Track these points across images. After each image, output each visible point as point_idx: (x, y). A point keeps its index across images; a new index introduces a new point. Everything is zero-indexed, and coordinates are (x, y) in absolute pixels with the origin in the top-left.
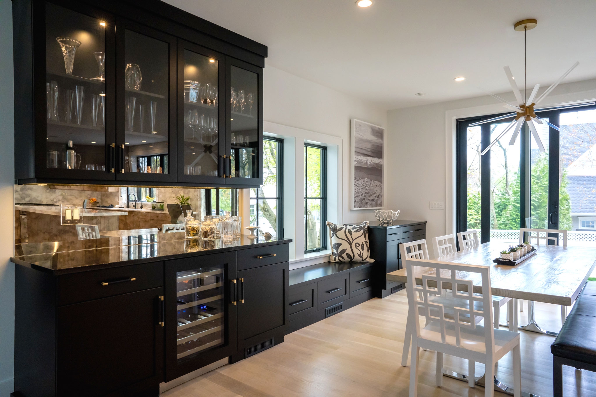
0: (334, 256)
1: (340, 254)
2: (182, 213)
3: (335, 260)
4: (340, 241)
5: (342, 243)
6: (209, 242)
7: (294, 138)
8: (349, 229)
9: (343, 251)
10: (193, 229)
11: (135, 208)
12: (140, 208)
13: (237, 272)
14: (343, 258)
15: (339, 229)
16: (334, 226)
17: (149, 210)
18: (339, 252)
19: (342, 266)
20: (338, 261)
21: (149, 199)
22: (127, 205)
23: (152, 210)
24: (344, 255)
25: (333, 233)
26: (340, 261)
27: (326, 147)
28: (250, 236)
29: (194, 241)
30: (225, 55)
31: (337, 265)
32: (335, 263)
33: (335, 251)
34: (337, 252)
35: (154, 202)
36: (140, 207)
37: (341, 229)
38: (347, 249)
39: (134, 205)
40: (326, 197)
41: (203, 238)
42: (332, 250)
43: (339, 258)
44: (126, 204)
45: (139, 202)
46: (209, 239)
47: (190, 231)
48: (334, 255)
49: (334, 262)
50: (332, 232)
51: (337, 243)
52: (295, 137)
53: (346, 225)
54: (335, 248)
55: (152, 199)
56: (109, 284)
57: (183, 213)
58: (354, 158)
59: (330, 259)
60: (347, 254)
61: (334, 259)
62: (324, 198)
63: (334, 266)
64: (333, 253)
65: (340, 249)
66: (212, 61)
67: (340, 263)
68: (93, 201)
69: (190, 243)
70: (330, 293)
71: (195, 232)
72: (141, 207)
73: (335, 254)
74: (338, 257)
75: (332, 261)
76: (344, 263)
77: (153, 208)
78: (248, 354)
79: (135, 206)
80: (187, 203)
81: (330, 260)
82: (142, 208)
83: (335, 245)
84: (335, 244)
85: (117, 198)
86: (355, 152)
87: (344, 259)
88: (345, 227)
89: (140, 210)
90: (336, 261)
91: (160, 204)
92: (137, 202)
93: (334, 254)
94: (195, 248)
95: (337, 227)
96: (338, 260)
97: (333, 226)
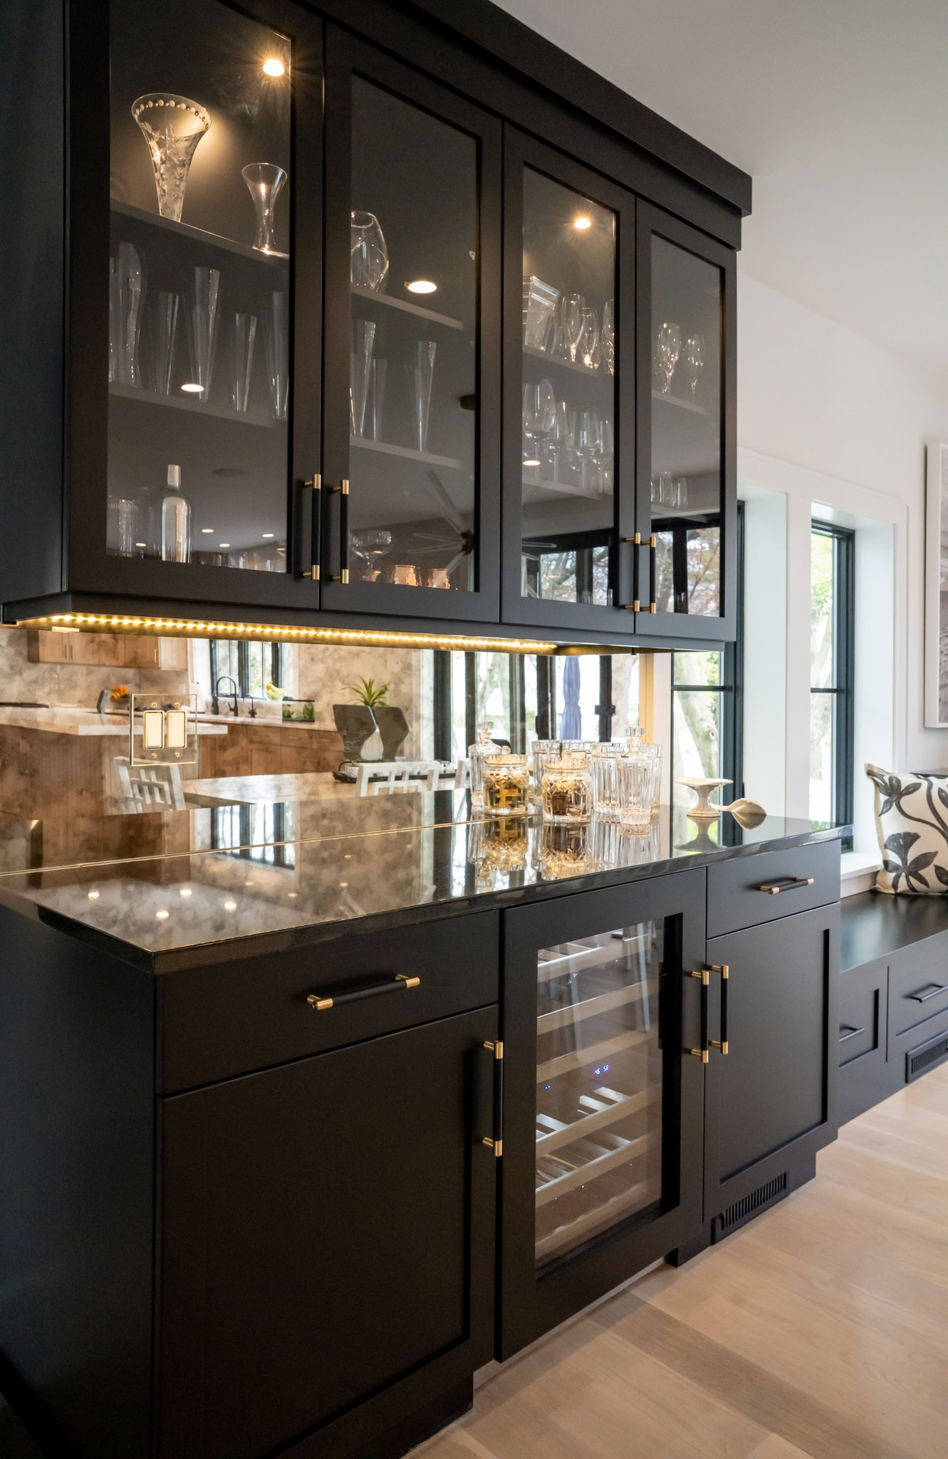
0: (893, 875)
1: (915, 869)
2: (375, 729)
3: (895, 886)
4: (912, 827)
5: (920, 834)
6: (569, 830)
7: (785, 496)
8: (940, 791)
9: (925, 860)
10: (511, 786)
11: (236, 715)
12: (250, 715)
13: (706, 943)
14: (922, 880)
15: (908, 788)
16: (891, 779)
17: (278, 721)
18: (909, 862)
19: (918, 905)
20: (907, 891)
21: (273, 691)
22: (213, 705)
23: (284, 720)
24: (929, 873)
25: (886, 802)
26: (913, 889)
27: (854, 531)
28: (699, 812)
29: (510, 823)
30: (637, 195)
31: (902, 904)
32: (897, 895)
33: (895, 858)
34: (904, 860)
35: (286, 699)
36: (249, 713)
37: (915, 787)
38: (936, 853)
39: (232, 707)
40: (849, 686)
41: (548, 817)
42: (884, 854)
43: (908, 881)
44: (210, 705)
45: (248, 700)
46: (568, 818)
47: (498, 791)
48: (891, 872)
49: (892, 891)
50: (883, 798)
51: (904, 834)
52: (787, 494)
53: (926, 776)
54: (894, 846)
55: (281, 692)
56: (335, 1005)
57: (378, 730)
58: (939, 567)
59: (874, 882)
60: (938, 869)
61: (890, 882)
62: (844, 691)
63: (890, 905)
64: (886, 863)
65: (913, 854)
66: (582, 223)
67: (912, 897)
68: (120, 693)
69: (498, 830)
70: (921, 1001)
71: (514, 795)
72: (253, 714)
73: (896, 868)
74: (907, 877)
75: (885, 888)
76: (926, 897)
77: (286, 714)
78: (723, 1228)
79: (235, 711)
80: (382, 703)
81: (877, 886)
82: (256, 716)
83: (895, 838)
84: (893, 835)
85: (184, 686)
86: (942, 546)
87: (927, 884)
88: (925, 784)
89: (248, 720)
90: (899, 890)
91: (305, 706)
92: (240, 699)
93: (890, 868)
94: (515, 846)
95: (898, 781)
96: (907, 888)
97: (886, 779)
